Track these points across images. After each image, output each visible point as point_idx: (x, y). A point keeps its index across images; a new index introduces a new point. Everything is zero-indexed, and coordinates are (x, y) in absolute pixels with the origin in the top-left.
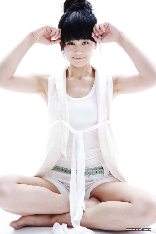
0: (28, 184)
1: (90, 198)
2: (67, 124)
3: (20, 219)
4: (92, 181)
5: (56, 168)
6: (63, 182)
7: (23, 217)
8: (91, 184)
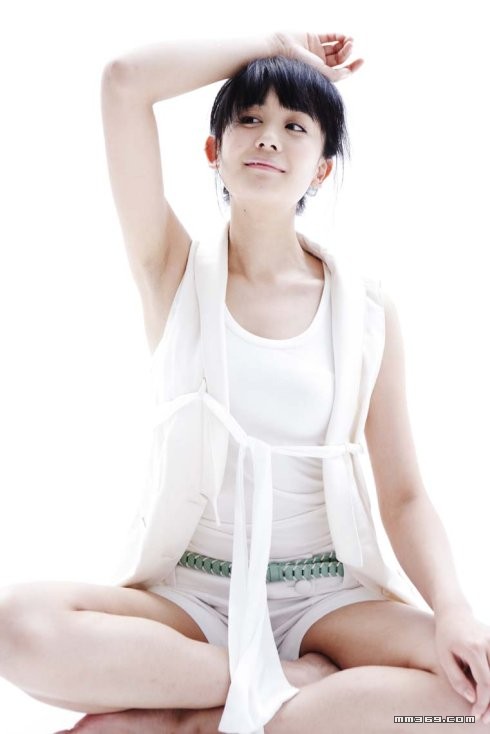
0: (106, 612)
1: (301, 656)
2: (221, 411)
3: (81, 725)
4: (307, 599)
5: (190, 560)
6: (214, 604)
7: (90, 718)
8: (302, 610)
